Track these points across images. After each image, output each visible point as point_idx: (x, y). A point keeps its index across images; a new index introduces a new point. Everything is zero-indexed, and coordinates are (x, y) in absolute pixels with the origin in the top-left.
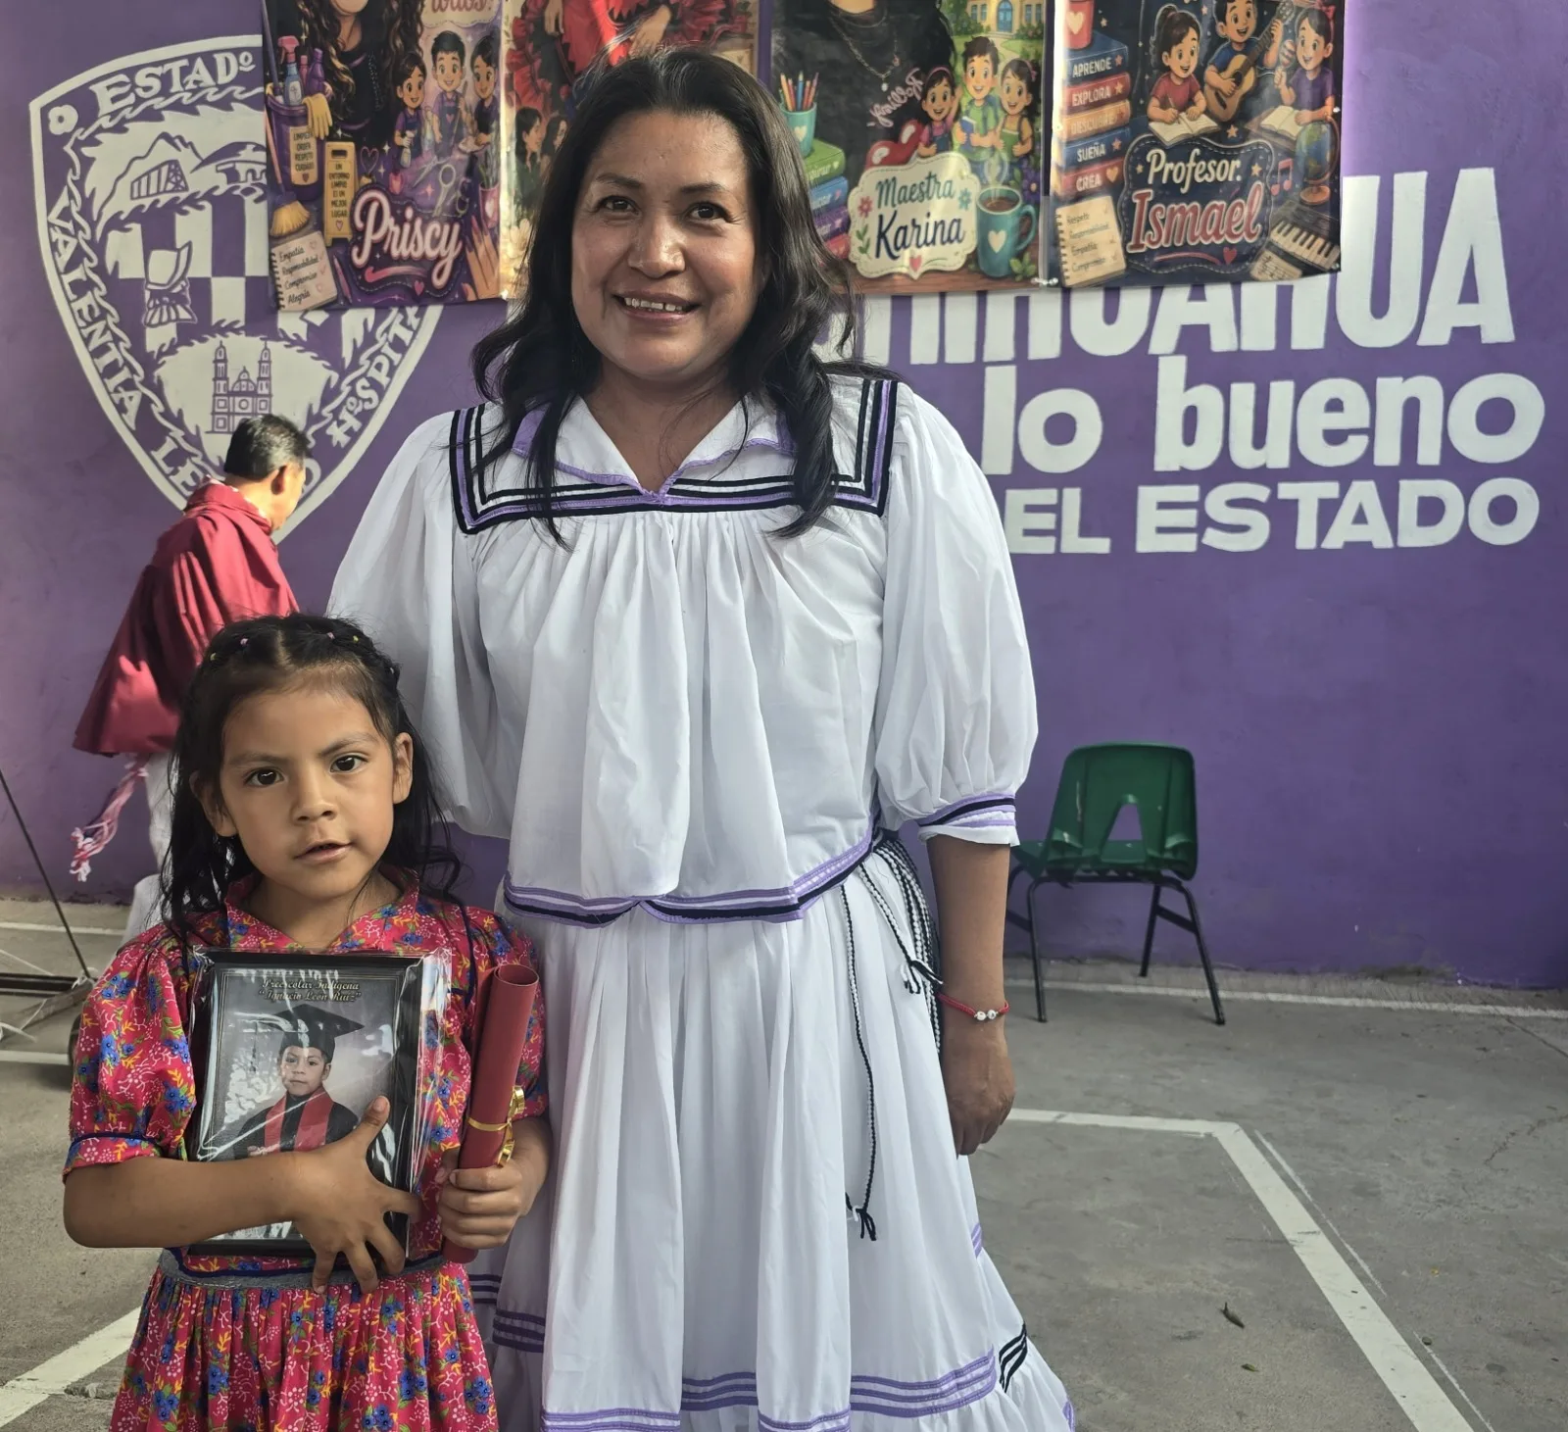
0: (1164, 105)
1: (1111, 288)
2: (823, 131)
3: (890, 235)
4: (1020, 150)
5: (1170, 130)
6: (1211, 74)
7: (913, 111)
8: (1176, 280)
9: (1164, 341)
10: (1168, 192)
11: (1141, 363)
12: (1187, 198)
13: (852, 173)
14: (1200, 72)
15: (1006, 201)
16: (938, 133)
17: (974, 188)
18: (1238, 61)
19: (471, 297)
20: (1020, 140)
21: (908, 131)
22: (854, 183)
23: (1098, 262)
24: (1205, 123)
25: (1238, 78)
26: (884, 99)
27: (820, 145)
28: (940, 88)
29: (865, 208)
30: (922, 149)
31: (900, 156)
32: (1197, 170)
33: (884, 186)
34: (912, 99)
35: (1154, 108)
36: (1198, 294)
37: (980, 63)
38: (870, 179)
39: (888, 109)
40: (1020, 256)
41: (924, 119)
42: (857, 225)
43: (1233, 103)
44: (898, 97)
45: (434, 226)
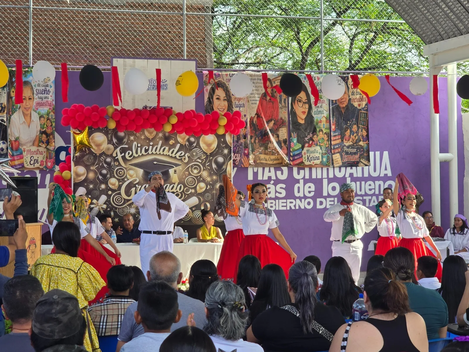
0: (346, 140)
1: (340, 168)
2: (298, 141)
3: (309, 158)
4: (327, 146)
5: (347, 144)
6: (351, 136)
7: (311, 139)
8: (349, 166)
9: (347, 175)
10: (347, 153)
11: (344, 178)
12: (350, 154)
13: (303, 148)
14: (350, 136)
15: (326, 154)
16: (316, 143)
17: (321, 151)
18: (355, 134)
19: (243, 166)
20: (327, 144)
21: (311, 142)
22: (303, 150)
23: (338, 163)
24: (351, 143)
25: (355, 137)
26: (306, 137)
27: (297, 143)
28: (315, 136)
29: (305, 154)
30: (313, 145)
31: (310, 146)
32: (350, 150)
33: (308, 151)
34: (311, 137)
35: (344, 141)
36: (351, 168)
37: (321, 133)
38: (305, 149)
39: (307, 138)
40: (328, 162)
41: (313, 141)
42: (304, 156)
43: (355, 141)
44: (309, 137)
45: (236, 154)
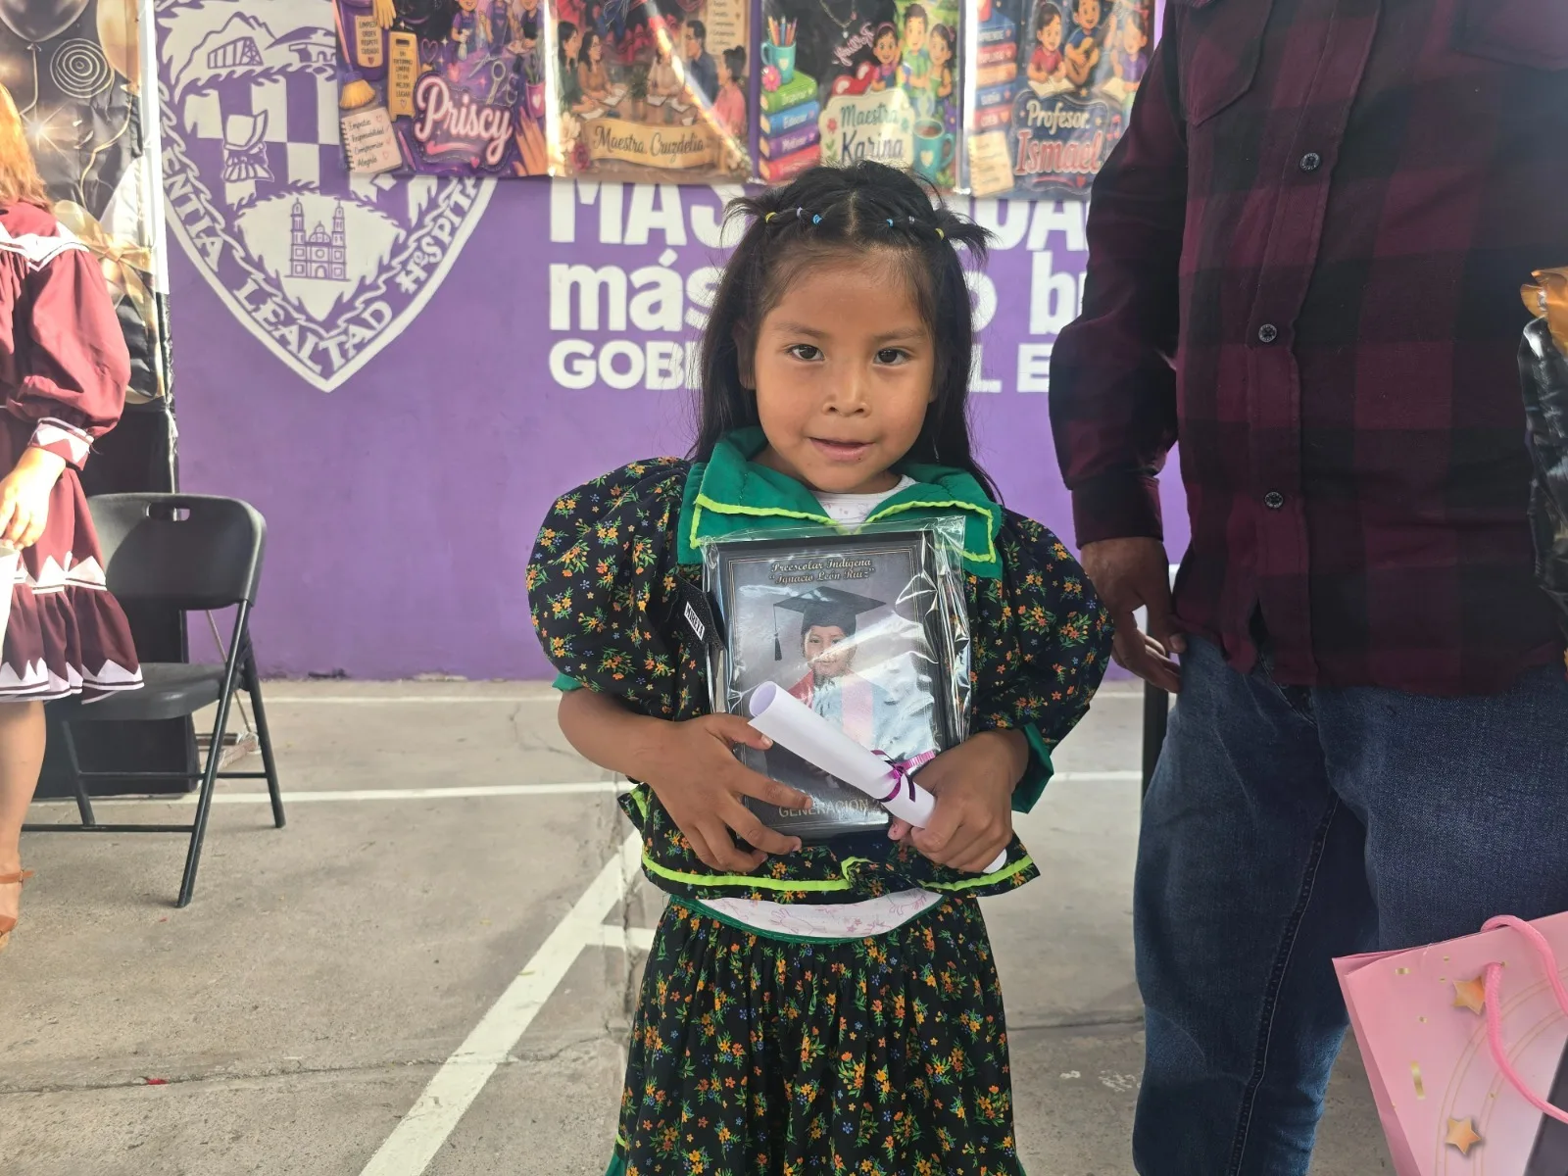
0: (1039, 69)
1: (1003, 202)
2: (803, 63)
3: (852, 148)
4: (944, 92)
6: (1069, 48)
7: (866, 55)
8: (1046, 196)
9: (1036, 241)
10: (1041, 133)
11: (1022, 255)
12: (1055, 138)
13: (823, 99)
14: (1062, 47)
15: (934, 130)
16: (886, 73)
17: (910, 115)
18: (1087, 42)
19: (522, 173)
20: (942, 84)
21: (863, 70)
22: (824, 105)
23: (997, 179)
24: (1066, 85)
25: (1088, 54)
26: (845, 44)
27: (798, 75)
28: (887, 39)
29: (832, 126)
30: (874, 84)
31: (858, 88)
32: (1058, 118)
33: (847, 111)
34: (866, 47)
35: (1031, 70)
36: (1059, 208)
37: (915, 23)
38: (836, 103)
39: (848, 52)
40: (943, 171)
41: (875, 62)
42: (825, 140)
43: (1084, 72)
44: (856, 44)
45: (487, 112)
